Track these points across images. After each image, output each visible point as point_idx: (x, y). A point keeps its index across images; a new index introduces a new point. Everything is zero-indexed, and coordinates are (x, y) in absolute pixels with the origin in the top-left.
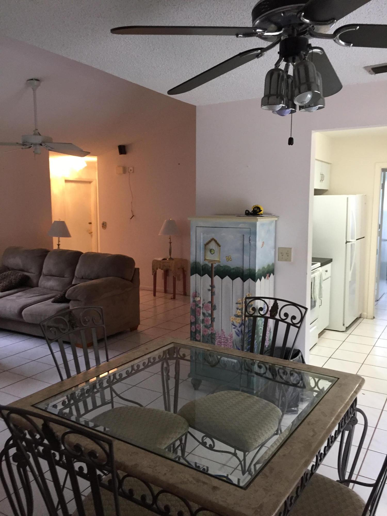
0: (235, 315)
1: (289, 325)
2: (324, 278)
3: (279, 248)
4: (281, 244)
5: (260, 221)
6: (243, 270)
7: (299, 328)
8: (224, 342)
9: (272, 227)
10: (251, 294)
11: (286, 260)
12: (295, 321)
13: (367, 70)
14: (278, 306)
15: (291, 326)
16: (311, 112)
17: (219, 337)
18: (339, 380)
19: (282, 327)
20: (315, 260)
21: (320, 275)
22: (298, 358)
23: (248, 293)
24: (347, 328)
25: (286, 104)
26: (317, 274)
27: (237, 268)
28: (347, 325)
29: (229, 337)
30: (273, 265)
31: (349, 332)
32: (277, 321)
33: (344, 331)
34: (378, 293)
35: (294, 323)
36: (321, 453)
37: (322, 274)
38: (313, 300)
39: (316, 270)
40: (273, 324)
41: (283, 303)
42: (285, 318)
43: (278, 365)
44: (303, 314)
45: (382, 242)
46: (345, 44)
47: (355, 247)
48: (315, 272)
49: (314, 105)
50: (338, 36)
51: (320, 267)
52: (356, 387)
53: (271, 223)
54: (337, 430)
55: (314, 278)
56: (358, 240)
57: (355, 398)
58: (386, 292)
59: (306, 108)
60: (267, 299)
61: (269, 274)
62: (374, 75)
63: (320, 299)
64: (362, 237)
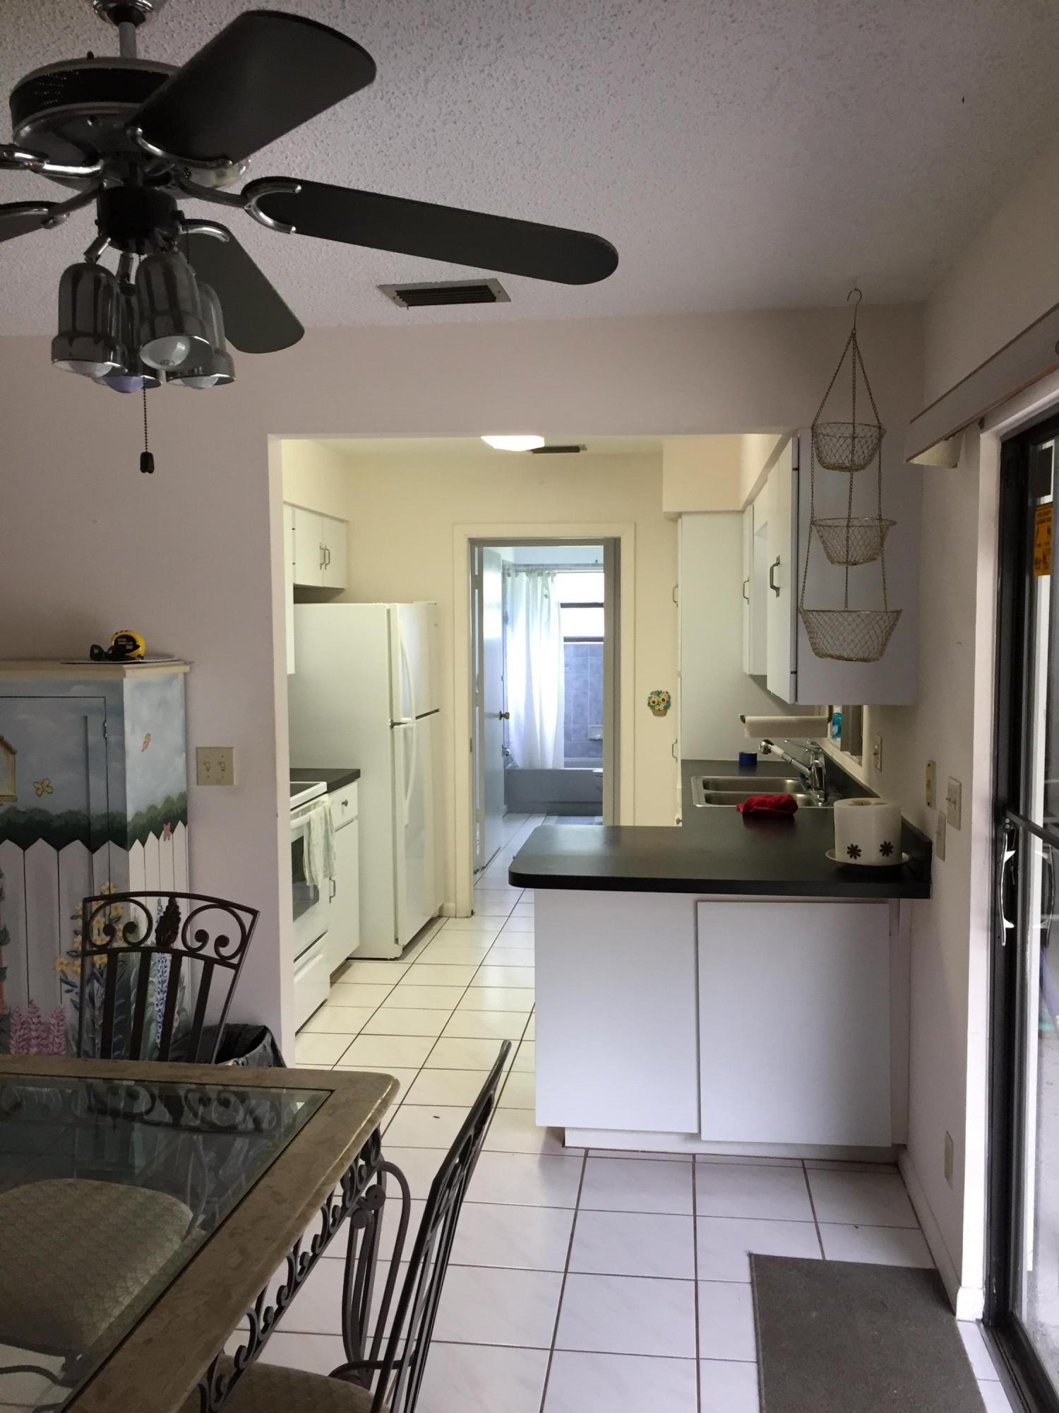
0: (68, 953)
1: (209, 963)
2: (336, 824)
3: (197, 749)
4: (204, 738)
5: (133, 677)
6: (88, 818)
7: (236, 967)
8: (38, 1038)
9: (175, 692)
10: (115, 887)
11: (218, 782)
12: (226, 952)
13: (388, 294)
14: (180, 914)
15: (216, 966)
16: (200, 388)
17: (23, 1024)
18: (334, 1094)
19: (190, 970)
20: (301, 777)
21: (326, 815)
22: (261, 1051)
23: (107, 884)
24: (407, 949)
25: (124, 363)
26: (315, 814)
27: (70, 812)
28: (404, 941)
29: (54, 1021)
30: (184, 797)
31: (411, 957)
32: (177, 957)
33: (399, 956)
34: (482, 850)
35: (224, 956)
36: (268, 1309)
37: (330, 812)
38: (308, 884)
39: (310, 806)
40: (166, 967)
41: (191, 904)
42: (199, 944)
43: (184, 1083)
44: (247, 929)
45: (486, 721)
46: (276, 225)
47: (415, 736)
48: (308, 810)
49: (203, 371)
50: (253, 202)
51: (326, 795)
52: (376, 1106)
53: (170, 680)
54: (320, 1234)
55: (309, 824)
56: (422, 718)
57: (368, 1137)
58: (503, 846)
59: (184, 379)
60: (148, 898)
61: (169, 824)
62: (406, 308)
63: (330, 879)
64: (432, 710)
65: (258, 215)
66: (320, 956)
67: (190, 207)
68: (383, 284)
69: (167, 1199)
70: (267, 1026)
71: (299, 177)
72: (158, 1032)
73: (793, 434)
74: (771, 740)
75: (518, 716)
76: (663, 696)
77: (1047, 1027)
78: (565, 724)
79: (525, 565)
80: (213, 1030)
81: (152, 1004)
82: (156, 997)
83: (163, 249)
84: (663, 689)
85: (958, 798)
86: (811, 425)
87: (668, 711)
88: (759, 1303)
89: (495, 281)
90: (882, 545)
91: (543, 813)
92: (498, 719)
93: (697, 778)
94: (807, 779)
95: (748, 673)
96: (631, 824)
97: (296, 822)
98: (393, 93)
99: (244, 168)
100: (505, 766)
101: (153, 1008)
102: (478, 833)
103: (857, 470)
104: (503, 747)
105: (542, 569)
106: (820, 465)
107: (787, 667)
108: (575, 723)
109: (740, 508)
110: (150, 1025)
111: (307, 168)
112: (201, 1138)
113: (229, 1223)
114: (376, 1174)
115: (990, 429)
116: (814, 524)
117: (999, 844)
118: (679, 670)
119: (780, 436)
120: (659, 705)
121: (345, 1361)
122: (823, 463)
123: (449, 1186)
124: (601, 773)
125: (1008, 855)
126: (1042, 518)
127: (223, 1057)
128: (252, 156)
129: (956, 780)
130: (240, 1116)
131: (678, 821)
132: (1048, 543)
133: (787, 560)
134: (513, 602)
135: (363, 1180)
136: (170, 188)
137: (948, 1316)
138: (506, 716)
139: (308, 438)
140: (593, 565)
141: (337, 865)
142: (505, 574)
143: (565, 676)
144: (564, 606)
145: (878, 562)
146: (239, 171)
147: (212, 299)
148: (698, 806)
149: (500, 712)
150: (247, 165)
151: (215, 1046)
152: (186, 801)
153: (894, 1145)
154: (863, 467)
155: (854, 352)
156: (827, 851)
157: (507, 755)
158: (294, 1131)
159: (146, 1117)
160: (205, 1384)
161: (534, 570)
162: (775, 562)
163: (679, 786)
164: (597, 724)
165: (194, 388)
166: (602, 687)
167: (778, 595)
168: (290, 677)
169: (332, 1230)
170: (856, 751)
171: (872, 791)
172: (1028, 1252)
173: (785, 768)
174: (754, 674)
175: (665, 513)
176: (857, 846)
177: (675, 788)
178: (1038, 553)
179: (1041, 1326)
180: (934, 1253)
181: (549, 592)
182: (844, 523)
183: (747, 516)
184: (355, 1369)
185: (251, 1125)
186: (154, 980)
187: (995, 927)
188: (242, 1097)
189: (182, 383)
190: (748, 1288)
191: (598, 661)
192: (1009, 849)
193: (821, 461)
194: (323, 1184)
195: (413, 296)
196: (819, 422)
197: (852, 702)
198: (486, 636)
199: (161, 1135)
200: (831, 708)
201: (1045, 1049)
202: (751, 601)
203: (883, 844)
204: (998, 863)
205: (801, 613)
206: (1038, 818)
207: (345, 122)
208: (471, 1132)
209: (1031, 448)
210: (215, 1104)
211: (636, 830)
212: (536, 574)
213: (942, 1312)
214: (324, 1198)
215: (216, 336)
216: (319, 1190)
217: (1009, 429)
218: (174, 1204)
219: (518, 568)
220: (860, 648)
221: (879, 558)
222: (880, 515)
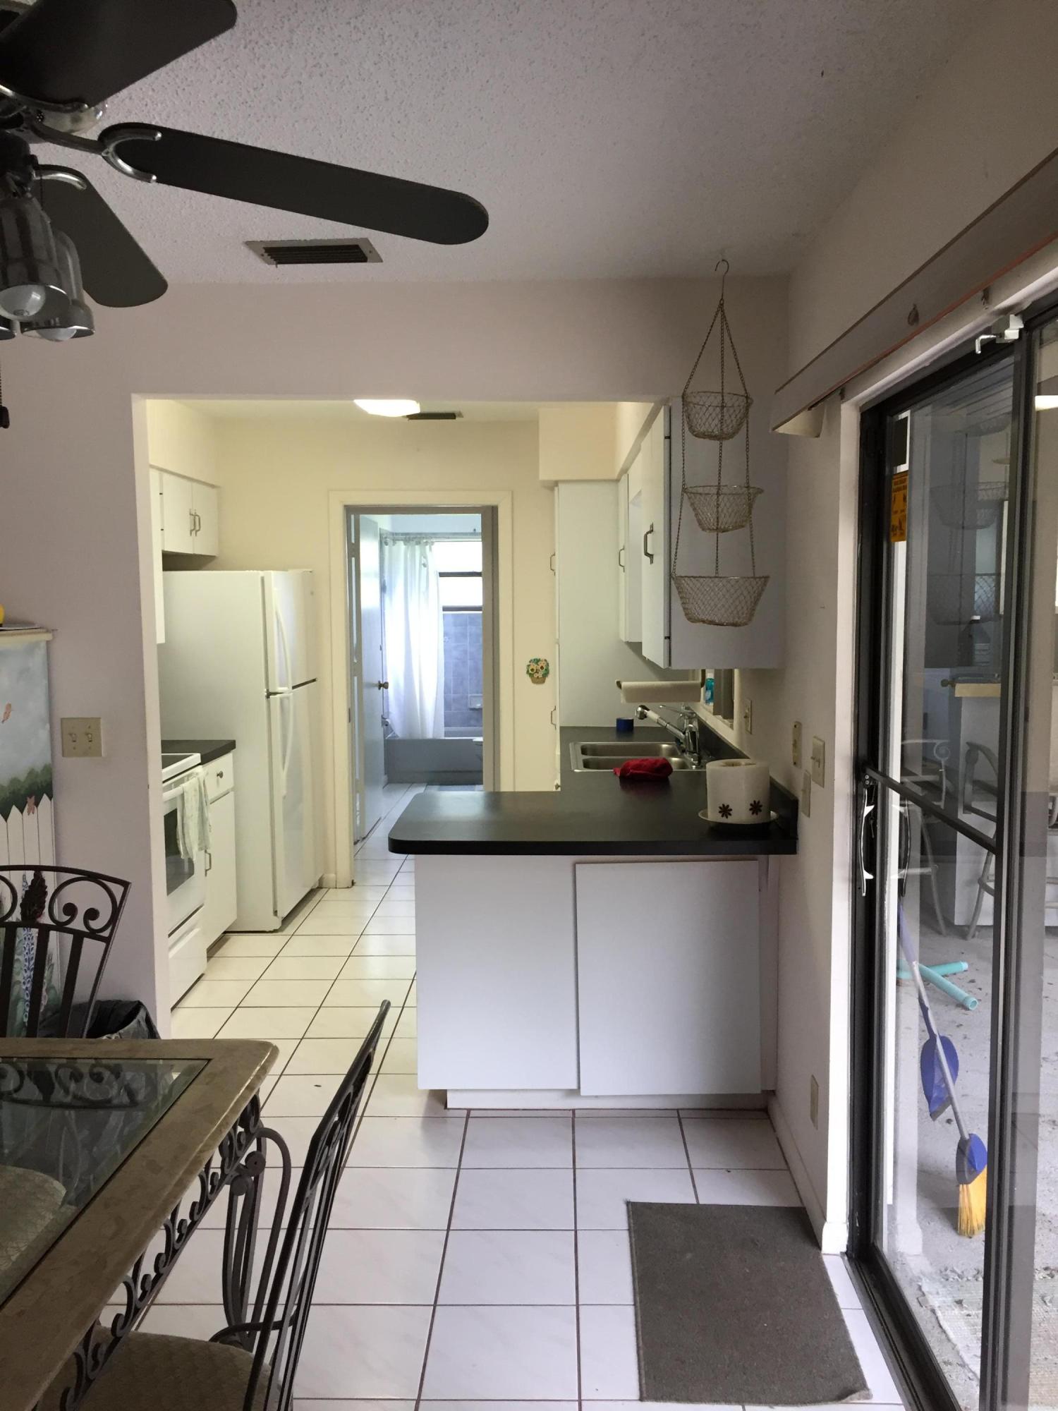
1: (78, 937)
2: (211, 796)
3: (62, 720)
4: (69, 708)
7: (107, 940)
9: (39, 657)
11: (85, 754)
12: (96, 925)
13: (255, 251)
14: (46, 887)
15: (86, 940)
16: (57, 341)
18: (211, 1063)
19: (58, 944)
20: (173, 749)
21: (200, 787)
22: (136, 1025)
24: (286, 920)
26: (189, 786)
28: (284, 912)
30: (48, 770)
31: (290, 930)
32: (44, 931)
33: (278, 928)
34: (362, 821)
35: (93, 930)
36: (146, 1277)
37: (204, 784)
38: (182, 857)
39: (183, 778)
40: (33, 944)
41: (58, 878)
42: (67, 918)
43: (55, 1058)
44: (118, 903)
45: (366, 691)
46: (136, 173)
47: (292, 707)
48: (182, 781)
49: (60, 322)
50: (111, 148)
51: (201, 766)
52: (254, 1073)
53: (31, 649)
54: (198, 1201)
55: (182, 796)
56: (299, 688)
57: (246, 1104)
58: (383, 816)
59: (41, 330)
60: (12, 872)
61: (33, 798)
62: (274, 266)
63: (206, 852)
64: (309, 680)
65: (117, 162)
66: (196, 930)
67: (44, 152)
68: (250, 240)
69: (39, 1176)
70: (141, 1001)
71: (161, 124)
72: (25, 1010)
73: (665, 402)
74: (647, 705)
75: (397, 685)
76: (541, 664)
77: (905, 976)
78: (445, 693)
79: (403, 534)
80: (83, 1008)
81: (20, 982)
82: (22, 975)
83: (15, 194)
84: (542, 657)
85: (822, 758)
86: (681, 394)
87: (547, 679)
88: (636, 1248)
89: (366, 241)
90: (750, 512)
91: (424, 782)
92: (377, 688)
93: (575, 744)
94: (682, 743)
95: (624, 640)
96: (511, 790)
97: (168, 795)
98: (257, 43)
99: (101, 113)
100: (385, 736)
101: (20, 988)
102: (358, 804)
103: (725, 439)
104: (383, 718)
105: (420, 538)
106: (690, 434)
107: (661, 633)
108: (455, 693)
109: (615, 476)
110: (17, 1005)
111: (168, 117)
112: (73, 1112)
113: (104, 1193)
114: (255, 1142)
115: (848, 400)
116: (685, 492)
117: (859, 799)
118: (557, 637)
119: (652, 404)
120: (538, 673)
121: (225, 1325)
122: (694, 432)
123: (329, 1143)
124: (482, 742)
125: (868, 809)
126: (899, 486)
127: (95, 1033)
128: (109, 100)
129: (820, 740)
130: (114, 1092)
131: (557, 787)
132: (903, 511)
133: (660, 528)
134: (390, 572)
135: (242, 1147)
136: (22, 131)
137: (814, 1250)
138: (385, 686)
139: (173, 398)
140: (471, 534)
141: (212, 839)
142: (383, 542)
143: (445, 646)
144: (442, 575)
145: (746, 530)
146: (96, 116)
147: (68, 248)
148: (576, 771)
149: (379, 682)
150: (104, 110)
151: (85, 1023)
152: (51, 774)
153: (763, 1091)
154: (731, 436)
155: (722, 322)
156: (700, 810)
157: (386, 725)
158: (172, 1100)
159: (15, 1096)
160: (82, 1353)
161: (412, 539)
162: (648, 530)
163: (558, 753)
164: (477, 693)
165: (51, 340)
166: (481, 656)
167: (652, 562)
168: (160, 646)
169: (210, 1197)
170: (728, 715)
171: (742, 753)
172: (888, 1188)
173: (661, 733)
174: (630, 641)
175: (543, 482)
176: (728, 806)
177: (555, 754)
178: (895, 521)
179: (901, 1256)
180: (801, 1193)
181: (427, 561)
182: (714, 490)
183: (622, 485)
184: (235, 1332)
185: (126, 1100)
186: (20, 957)
187: (856, 879)
188: (117, 1072)
189: (37, 335)
190: (626, 1234)
191: (477, 629)
192: (869, 804)
193: (691, 428)
194: (201, 1151)
195: (282, 254)
196: (688, 391)
197: (724, 666)
198: (364, 605)
199: (31, 1112)
200: (704, 672)
201: (903, 995)
202: (627, 570)
203: (753, 803)
204: (859, 817)
205: (673, 578)
206: (895, 774)
207: (207, 70)
208: (351, 1090)
209: (888, 418)
210: (86, 1080)
211: (515, 796)
212: (414, 542)
213: (808, 1248)
214: (201, 1165)
215: (74, 287)
216: (197, 1157)
217: (867, 400)
218: (46, 1181)
219: (395, 537)
220: (731, 614)
221: (748, 525)
222: (748, 483)
